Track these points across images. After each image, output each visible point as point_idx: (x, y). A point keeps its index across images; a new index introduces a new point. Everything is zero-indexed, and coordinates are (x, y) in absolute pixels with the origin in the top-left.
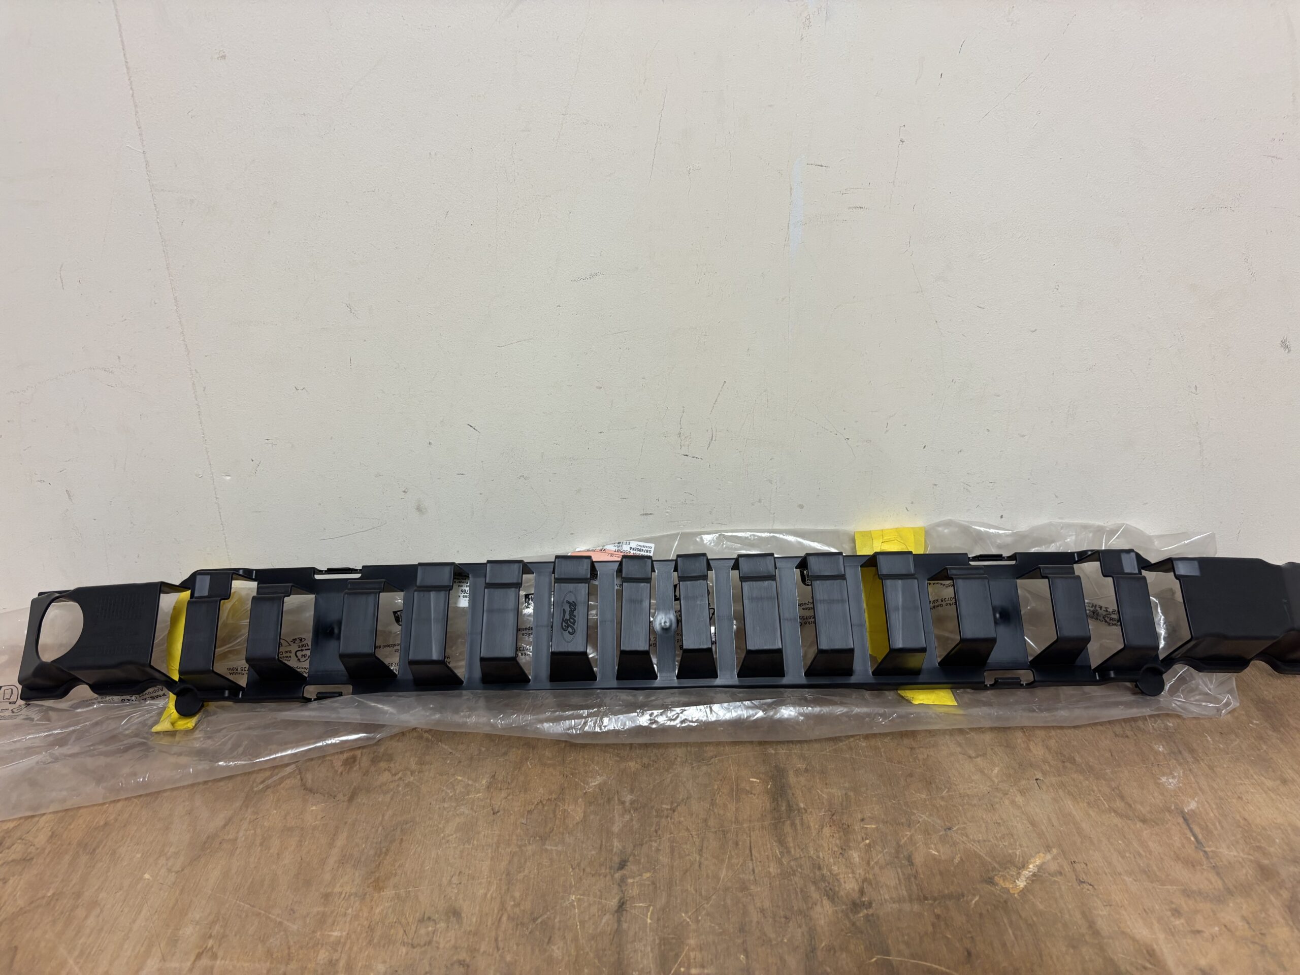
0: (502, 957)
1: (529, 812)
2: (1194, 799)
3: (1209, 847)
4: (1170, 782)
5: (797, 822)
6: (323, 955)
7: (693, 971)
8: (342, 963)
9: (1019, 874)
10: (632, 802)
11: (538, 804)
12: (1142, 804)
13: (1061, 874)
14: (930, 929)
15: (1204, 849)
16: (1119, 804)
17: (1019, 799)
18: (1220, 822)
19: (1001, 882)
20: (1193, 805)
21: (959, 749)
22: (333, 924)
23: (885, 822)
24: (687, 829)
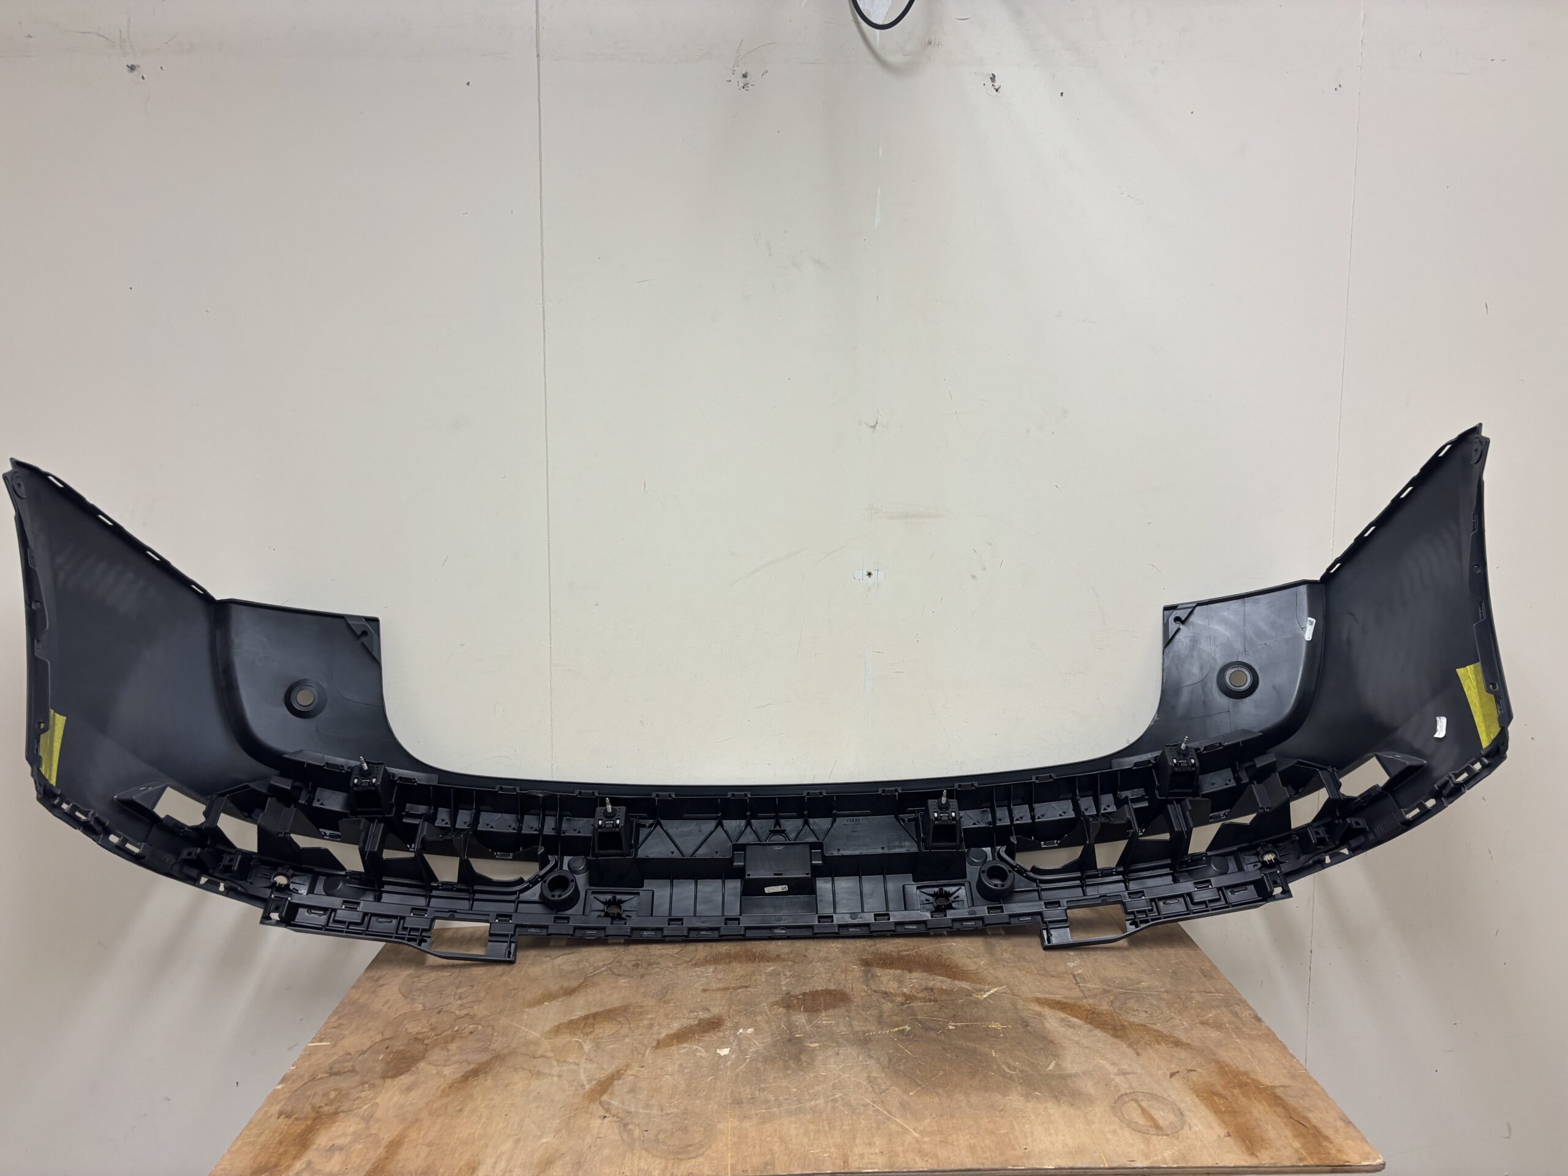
0: (732, 1021)
1: (737, 979)
2: (1081, 969)
3: (1082, 984)
4: (1071, 965)
5: (877, 980)
6: (645, 1022)
7: (824, 1022)
8: (655, 1024)
9: (985, 993)
10: (791, 975)
11: (741, 976)
12: (1054, 971)
13: (1005, 993)
14: (938, 1009)
15: (1079, 985)
16: (1042, 972)
17: (992, 971)
18: (1091, 976)
19: (976, 996)
20: (1080, 971)
21: (965, 955)
22: (647, 1013)
23: (921, 979)
24: (820, 983)
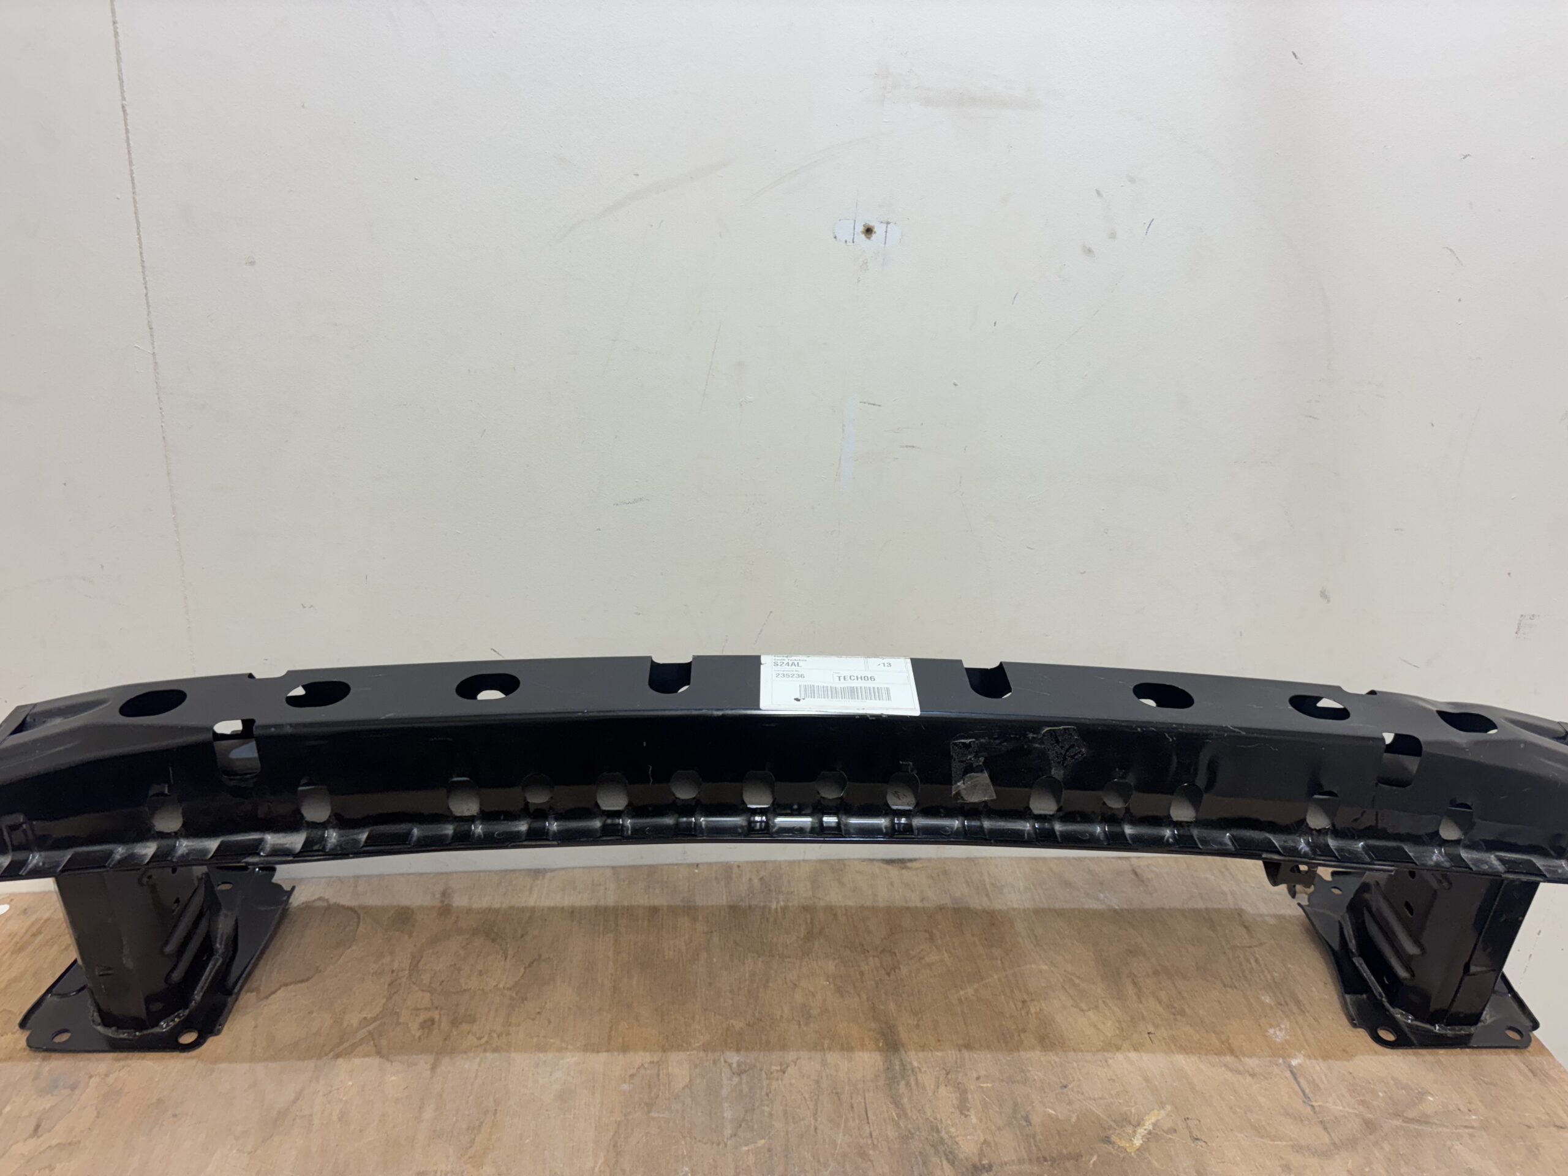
1: (632, 1076)
2: (1300, 1052)
3: (1316, 1101)
4: (1278, 1035)
5: (912, 1081)
9: (1135, 1132)
10: (739, 1064)
11: (639, 1068)
13: (1175, 1131)
15: (1312, 1103)
16: (1229, 1058)
17: (1132, 1054)
18: (1326, 1075)
19: (1118, 1141)
21: (1070, 1002)
23: (1001, 1081)
24: (800, 1092)
